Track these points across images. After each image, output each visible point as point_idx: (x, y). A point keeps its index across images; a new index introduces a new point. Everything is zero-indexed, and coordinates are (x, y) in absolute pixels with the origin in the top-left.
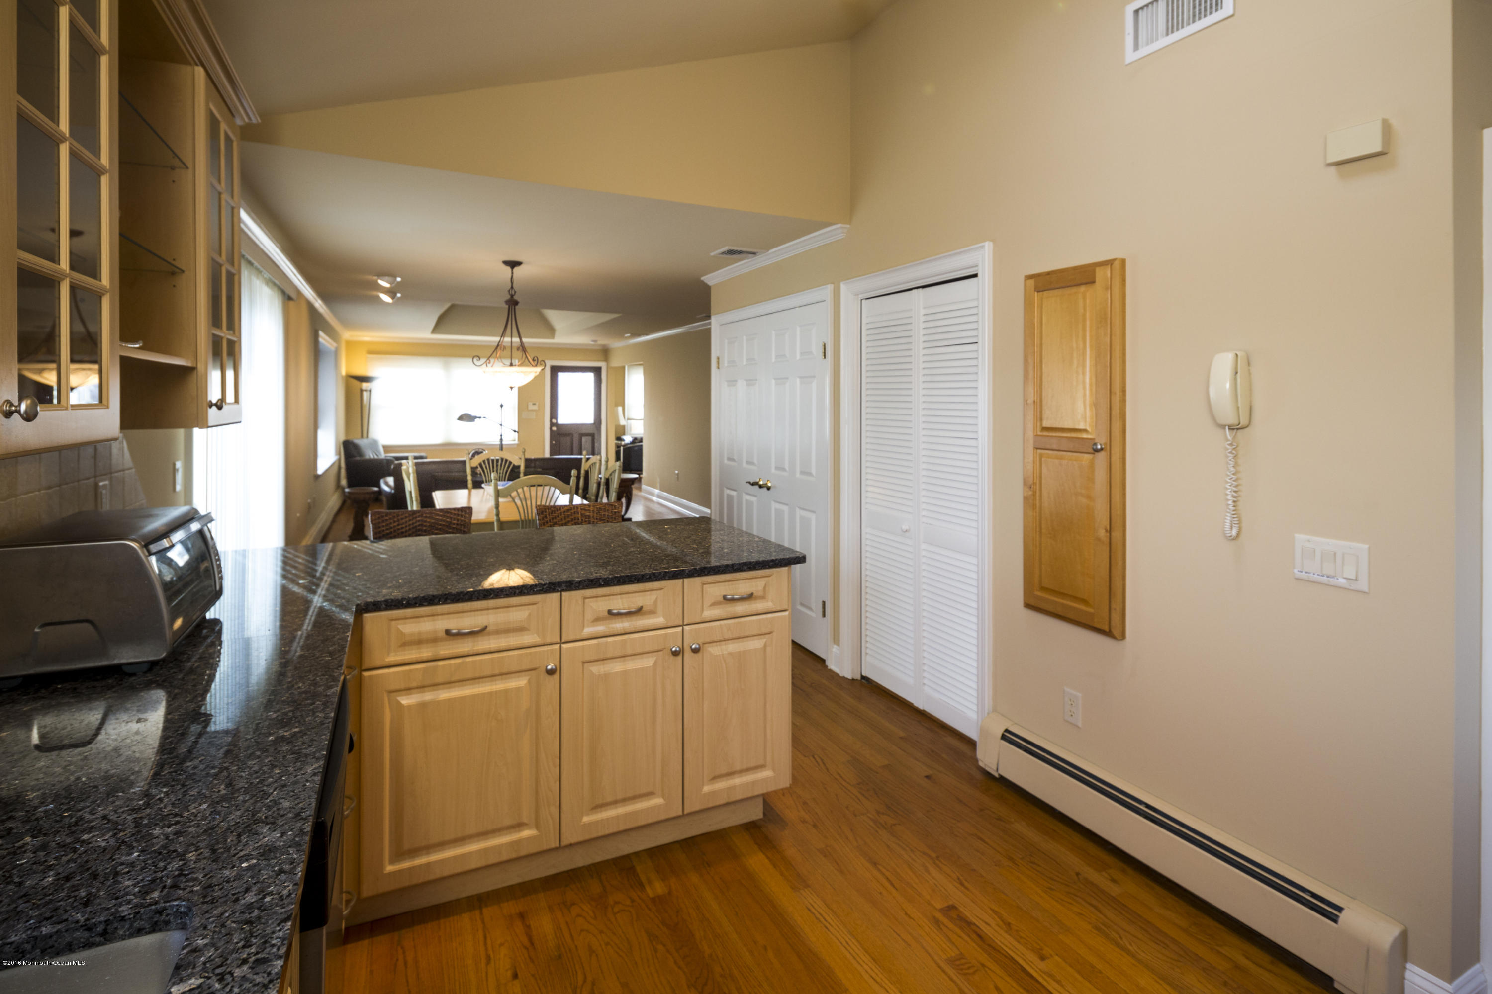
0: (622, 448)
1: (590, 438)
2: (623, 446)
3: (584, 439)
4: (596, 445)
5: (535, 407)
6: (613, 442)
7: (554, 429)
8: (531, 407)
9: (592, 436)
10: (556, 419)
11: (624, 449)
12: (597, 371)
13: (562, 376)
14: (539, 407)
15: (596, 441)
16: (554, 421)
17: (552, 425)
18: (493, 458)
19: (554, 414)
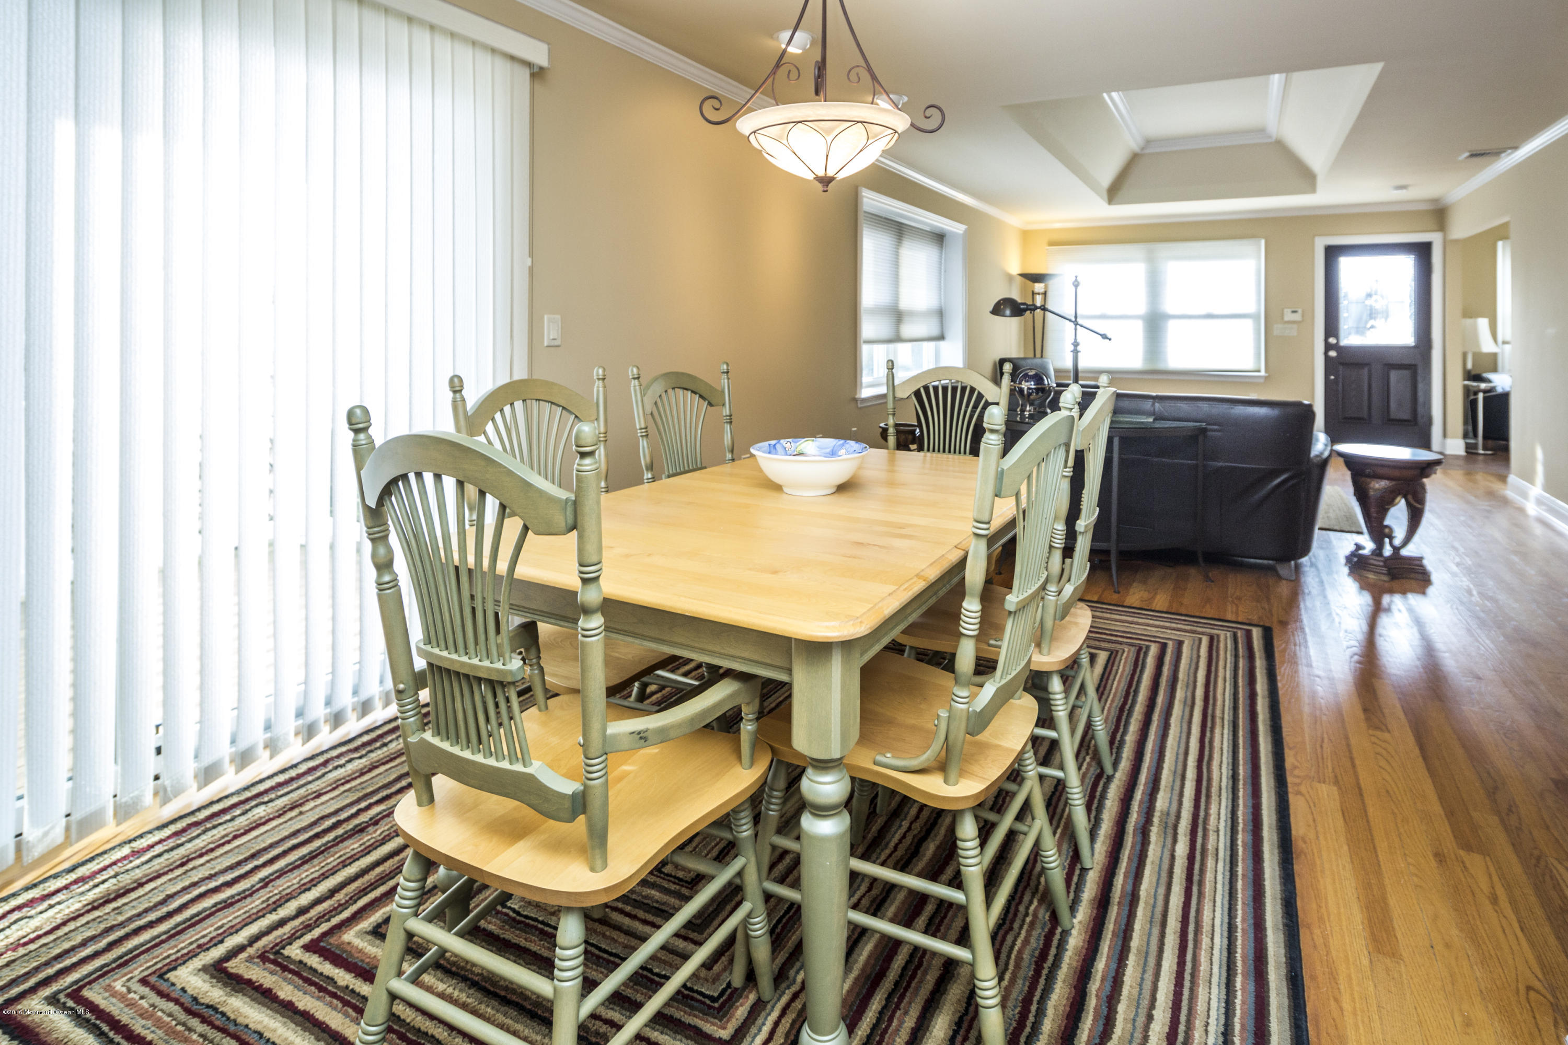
0: (1481, 396)
1: (1406, 373)
2: (1485, 392)
3: (1394, 375)
4: (1420, 386)
5: (1297, 317)
6: (1457, 384)
7: (1333, 354)
8: (1289, 316)
9: (1411, 368)
10: (1336, 336)
11: (1485, 398)
12: (1423, 251)
13: (1345, 263)
14: (1303, 316)
15: (1419, 379)
16: (1332, 340)
17: (1328, 347)
18: (936, 383)
19: (1331, 327)
